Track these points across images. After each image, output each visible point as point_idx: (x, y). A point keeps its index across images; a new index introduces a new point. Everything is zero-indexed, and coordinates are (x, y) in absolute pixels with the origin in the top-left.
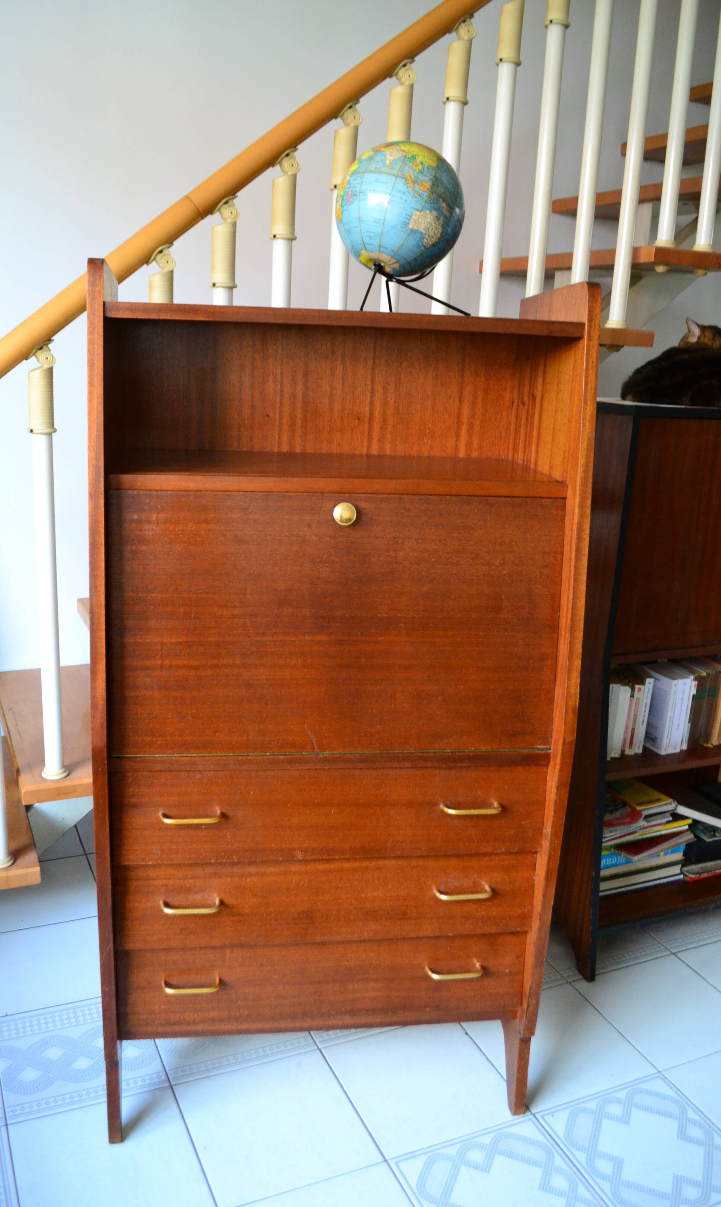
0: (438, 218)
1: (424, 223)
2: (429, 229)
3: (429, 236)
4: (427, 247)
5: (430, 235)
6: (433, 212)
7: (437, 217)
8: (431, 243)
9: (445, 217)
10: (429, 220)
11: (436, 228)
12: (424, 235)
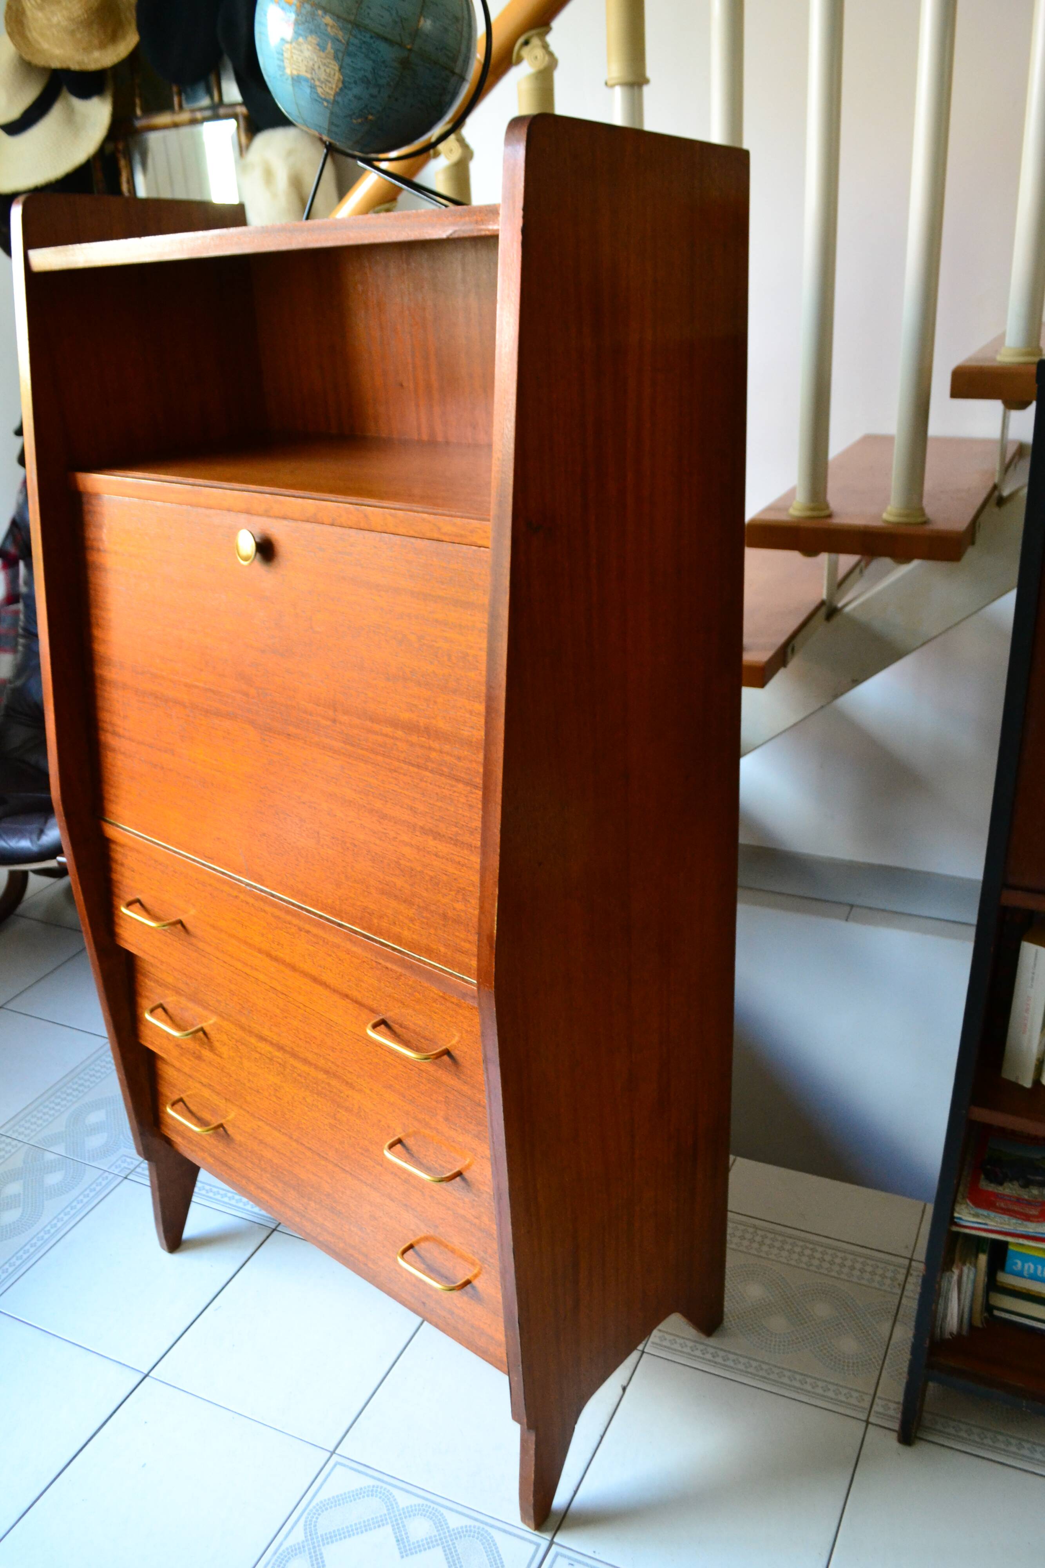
0: (322, 48)
1: (302, 61)
2: (313, 69)
3: (319, 80)
4: (331, 101)
5: (322, 79)
6: (310, 38)
7: (318, 45)
8: (332, 93)
9: (336, 40)
10: (307, 54)
11: (325, 65)
12: (312, 81)
